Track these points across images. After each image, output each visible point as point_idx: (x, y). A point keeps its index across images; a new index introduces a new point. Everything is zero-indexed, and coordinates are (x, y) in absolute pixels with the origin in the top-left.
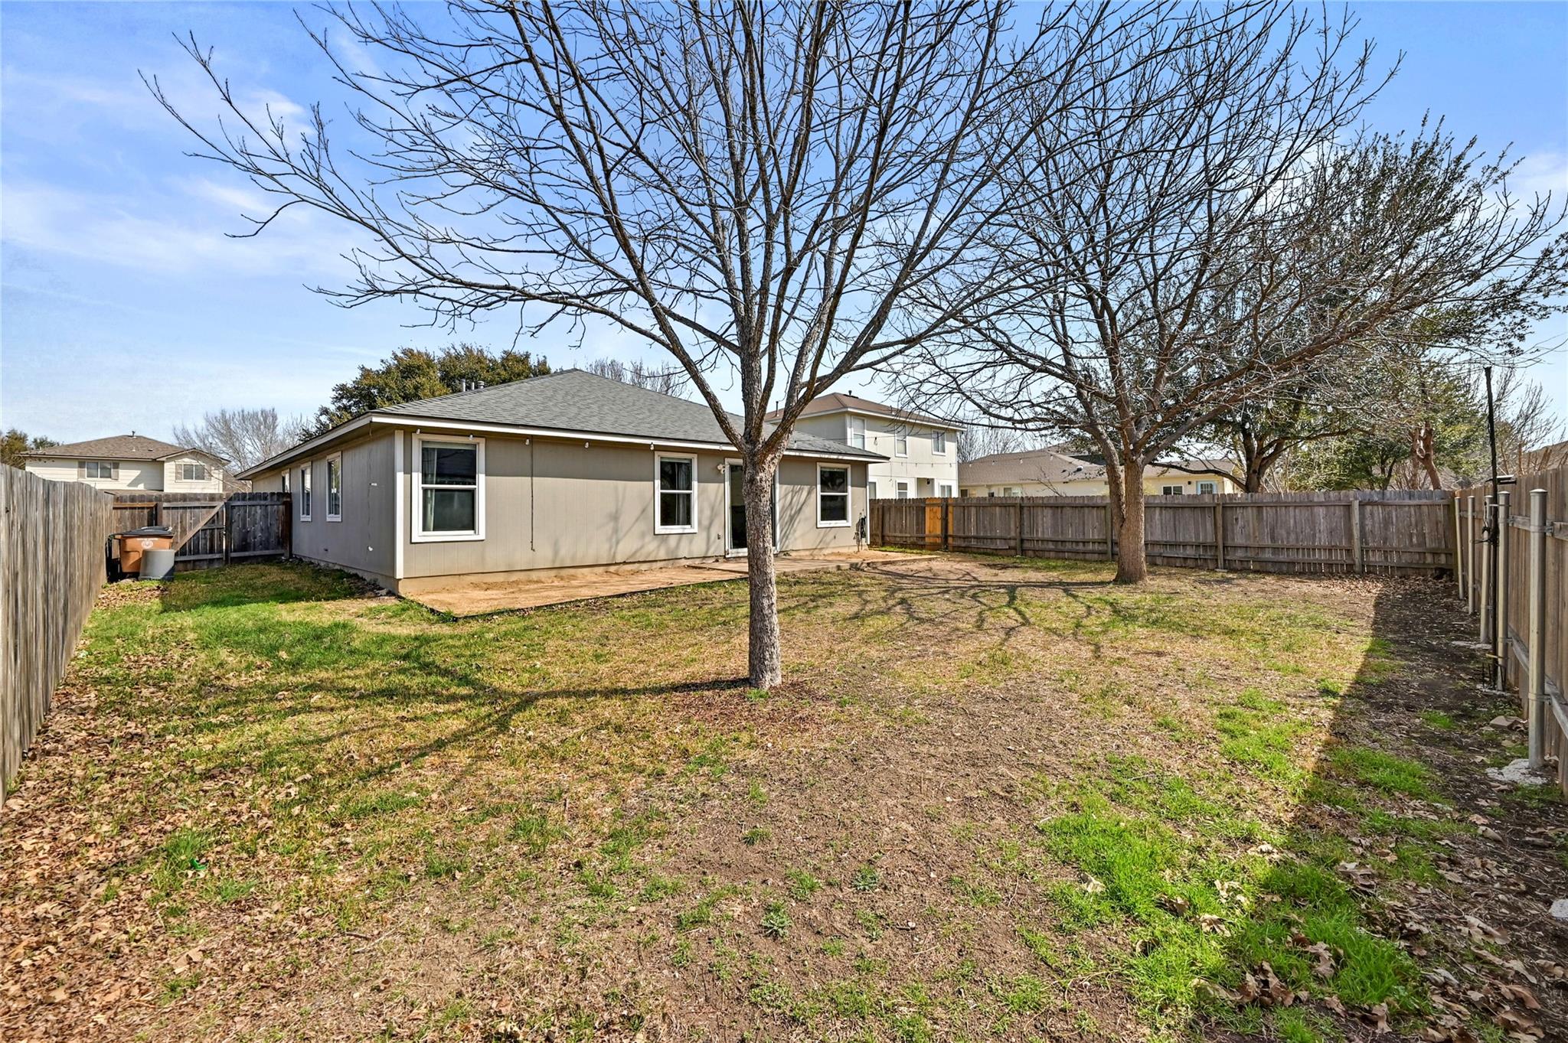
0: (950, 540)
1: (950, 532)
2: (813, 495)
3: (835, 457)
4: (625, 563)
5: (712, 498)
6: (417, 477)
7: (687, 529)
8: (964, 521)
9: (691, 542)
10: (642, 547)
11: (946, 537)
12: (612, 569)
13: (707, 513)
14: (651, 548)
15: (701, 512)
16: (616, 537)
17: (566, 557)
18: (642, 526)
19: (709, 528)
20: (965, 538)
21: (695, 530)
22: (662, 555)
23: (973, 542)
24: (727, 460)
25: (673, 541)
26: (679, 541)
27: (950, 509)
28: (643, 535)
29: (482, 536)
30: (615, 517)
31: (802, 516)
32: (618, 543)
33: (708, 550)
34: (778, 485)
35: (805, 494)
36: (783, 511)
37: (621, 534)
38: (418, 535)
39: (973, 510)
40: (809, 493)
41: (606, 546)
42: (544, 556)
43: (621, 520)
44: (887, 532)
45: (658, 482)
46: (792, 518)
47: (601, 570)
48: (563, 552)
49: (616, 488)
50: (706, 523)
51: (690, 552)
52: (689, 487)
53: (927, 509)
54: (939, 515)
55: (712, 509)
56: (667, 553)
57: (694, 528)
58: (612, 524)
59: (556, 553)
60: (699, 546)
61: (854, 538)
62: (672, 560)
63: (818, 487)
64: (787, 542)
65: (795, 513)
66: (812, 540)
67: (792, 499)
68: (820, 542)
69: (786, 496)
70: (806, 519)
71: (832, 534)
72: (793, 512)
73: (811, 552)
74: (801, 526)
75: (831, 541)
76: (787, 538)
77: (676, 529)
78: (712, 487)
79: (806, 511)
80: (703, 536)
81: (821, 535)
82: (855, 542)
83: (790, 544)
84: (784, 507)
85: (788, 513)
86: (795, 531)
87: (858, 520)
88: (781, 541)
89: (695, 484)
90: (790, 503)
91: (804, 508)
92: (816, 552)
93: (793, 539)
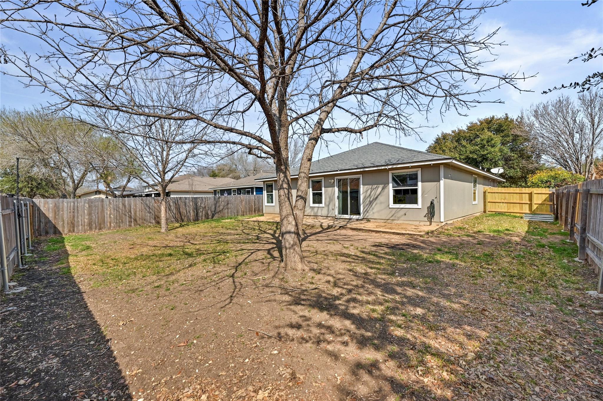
2: (386, 190)
5: (330, 193)
6: (265, 191)
7: (321, 205)
9: (322, 210)
13: (328, 200)
14: (308, 211)
15: (325, 199)
19: (328, 206)
22: (312, 214)
24: (336, 178)
25: (316, 209)
26: (318, 210)
31: (378, 201)
33: (328, 214)
34: (362, 186)
35: (380, 189)
36: (365, 199)
40: (383, 189)
45: (311, 189)
46: (371, 203)
50: (327, 203)
51: (321, 214)
52: (321, 190)
55: (330, 198)
56: (314, 213)
57: (323, 205)
60: (324, 212)
61: (425, 216)
62: (316, 216)
63: (391, 185)
64: (368, 214)
65: (373, 200)
66: (385, 214)
67: (371, 192)
68: (392, 216)
69: (367, 191)
70: (381, 203)
71: (402, 212)
72: (371, 199)
73: (385, 221)
74: (378, 205)
75: (402, 216)
76: (368, 212)
77: (317, 205)
78: (330, 189)
79: (381, 198)
80: (326, 208)
81: (393, 212)
82: (426, 219)
83: (370, 215)
84: (365, 197)
85: (369, 199)
86: (373, 209)
87: (429, 205)
88: (364, 214)
89: (323, 189)
90: (370, 195)
91: (379, 197)
92: (389, 221)
93: (372, 213)
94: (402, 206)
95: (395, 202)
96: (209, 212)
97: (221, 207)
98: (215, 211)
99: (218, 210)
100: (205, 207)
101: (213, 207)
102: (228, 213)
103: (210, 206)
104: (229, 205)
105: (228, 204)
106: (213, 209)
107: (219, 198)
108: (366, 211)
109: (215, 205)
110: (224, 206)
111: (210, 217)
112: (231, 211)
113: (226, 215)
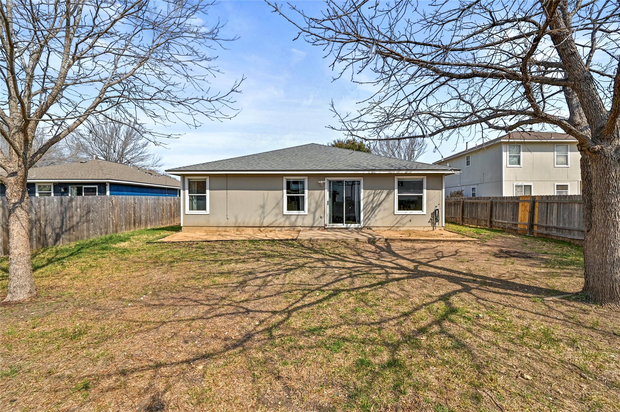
0: (535, 228)
1: (536, 222)
2: (391, 196)
3: (404, 172)
4: (268, 227)
5: (317, 198)
6: (187, 191)
7: (302, 213)
8: (547, 214)
9: (303, 219)
10: (276, 220)
11: (531, 225)
12: (262, 229)
13: (313, 205)
14: (281, 221)
15: (310, 204)
16: (263, 215)
17: (240, 222)
18: (276, 211)
19: (314, 213)
20: (547, 228)
21: (306, 213)
22: (287, 224)
23: (554, 232)
24: (326, 178)
25: (293, 219)
26: (297, 218)
27: (537, 204)
28: (277, 215)
29: (208, 213)
30: (263, 207)
31: (381, 207)
32: (264, 218)
33: (314, 223)
34: (362, 190)
35: (384, 195)
36: (366, 205)
37: (266, 214)
38: (188, 211)
39: (555, 206)
40: (388, 194)
41: (259, 219)
42: (232, 221)
43: (266, 208)
44: (494, 219)
45: (285, 191)
46: (373, 209)
47: (257, 229)
48: (239, 220)
49: (264, 194)
50: (313, 210)
51: (303, 224)
52: (303, 193)
53: (520, 204)
54: (528, 208)
55: (317, 203)
56: (290, 223)
57: (306, 212)
58: (261, 210)
59: (237, 221)
60: (308, 221)
61: (429, 222)
62: (293, 227)
63: (396, 191)
64: (369, 222)
65: (376, 206)
66: (390, 221)
67: (374, 198)
68: (397, 223)
69: (369, 196)
70: (385, 209)
71: (408, 219)
72: (374, 205)
73: (389, 228)
74: (381, 212)
75: (407, 222)
76: (369, 219)
77: (295, 212)
78: (317, 193)
79: (385, 205)
80: (312, 216)
81: (398, 219)
82: (430, 224)
83: (372, 223)
84: (367, 202)
85: (371, 206)
86: (376, 216)
87: (433, 211)
88: (364, 221)
89: (306, 191)
90: (372, 200)
91: (383, 203)
92: (393, 228)
93: (374, 220)
94: (408, 212)
95: (400, 209)
96: (49, 231)
97: (75, 219)
98: (61, 228)
99: (68, 224)
100: (39, 220)
101: (58, 218)
102: (88, 230)
103: (51, 216)
104: (91, 215)
105: (88, 212)
106: (57, 224)
107: (71, 200)
108: (368, 219)
109: (63, 214)
110: (81, 217)
111: (50, 241)
112: (94, 226)
113: (85, 233)
